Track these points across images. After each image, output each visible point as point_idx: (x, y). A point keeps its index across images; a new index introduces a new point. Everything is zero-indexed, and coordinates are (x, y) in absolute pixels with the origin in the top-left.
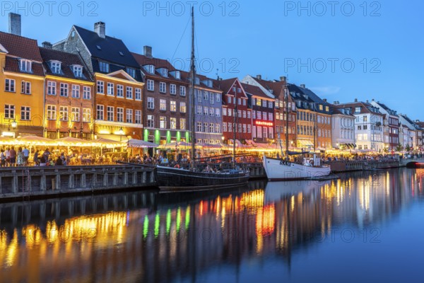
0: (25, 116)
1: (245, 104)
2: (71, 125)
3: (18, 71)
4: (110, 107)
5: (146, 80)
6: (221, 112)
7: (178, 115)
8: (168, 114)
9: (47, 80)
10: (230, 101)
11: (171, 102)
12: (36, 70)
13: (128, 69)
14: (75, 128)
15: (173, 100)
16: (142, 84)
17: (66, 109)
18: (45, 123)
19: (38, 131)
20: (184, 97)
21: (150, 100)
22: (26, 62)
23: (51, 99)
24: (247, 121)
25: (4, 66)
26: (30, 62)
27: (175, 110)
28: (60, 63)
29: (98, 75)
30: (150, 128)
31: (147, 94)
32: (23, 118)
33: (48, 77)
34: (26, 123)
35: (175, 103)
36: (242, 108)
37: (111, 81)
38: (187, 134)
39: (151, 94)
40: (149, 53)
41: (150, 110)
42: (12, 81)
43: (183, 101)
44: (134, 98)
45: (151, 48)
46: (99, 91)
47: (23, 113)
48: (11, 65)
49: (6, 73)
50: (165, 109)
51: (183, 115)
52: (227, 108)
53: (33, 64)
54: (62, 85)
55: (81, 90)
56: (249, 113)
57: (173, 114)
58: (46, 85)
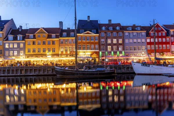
0: (54, 51)
1: (164, 35)
2: (69, 52)
3: (51, 38)
4: (84, 45)
5: (100, 33)
6: (146, 40)
7: (118, 45)
8: (112, 44)
9: (60, 39)
10: (152, 35)
11: (114, 40)
12: (57, 37)
13: (92, 30)
14: (70, 53)
15: (115, 39)
16: (98, 35)
17: (67, 48)
18: (60, 53)
19: (58, 55)
20: (122, 37)
21: (103, 40)
22: (54, 35)
23: (62, 45)
24: (166, 43)
25: (47, 37)
26: (55, 35)
27: (116, 43)
28: (66, 33)
29: (78, 34)
30: (103, 51)
31: (100, 38)
32: (53, 52)
33: (60, 38)
34: (54, 53)
35: (116, 40)
36: (162, 37)
37: (84, 36)
38: (123, 52)
39: (103, 38)
40: (110, 22)
41: (103, 44)
42: (50, 41)
43: (121, 38)
44: (94, 41)
45: (111, 20)
46: (79, 40)
47: (53, 50)
48: (49, 37)
49: (48, 39)
50: (110, 43)
51: (120, 44)
52: (150, 38)
53: (56, 35)
54: (65, 40)
55: (72, 41)
56: (168, 39)
57: (115, 44)
58: (60, 41)
